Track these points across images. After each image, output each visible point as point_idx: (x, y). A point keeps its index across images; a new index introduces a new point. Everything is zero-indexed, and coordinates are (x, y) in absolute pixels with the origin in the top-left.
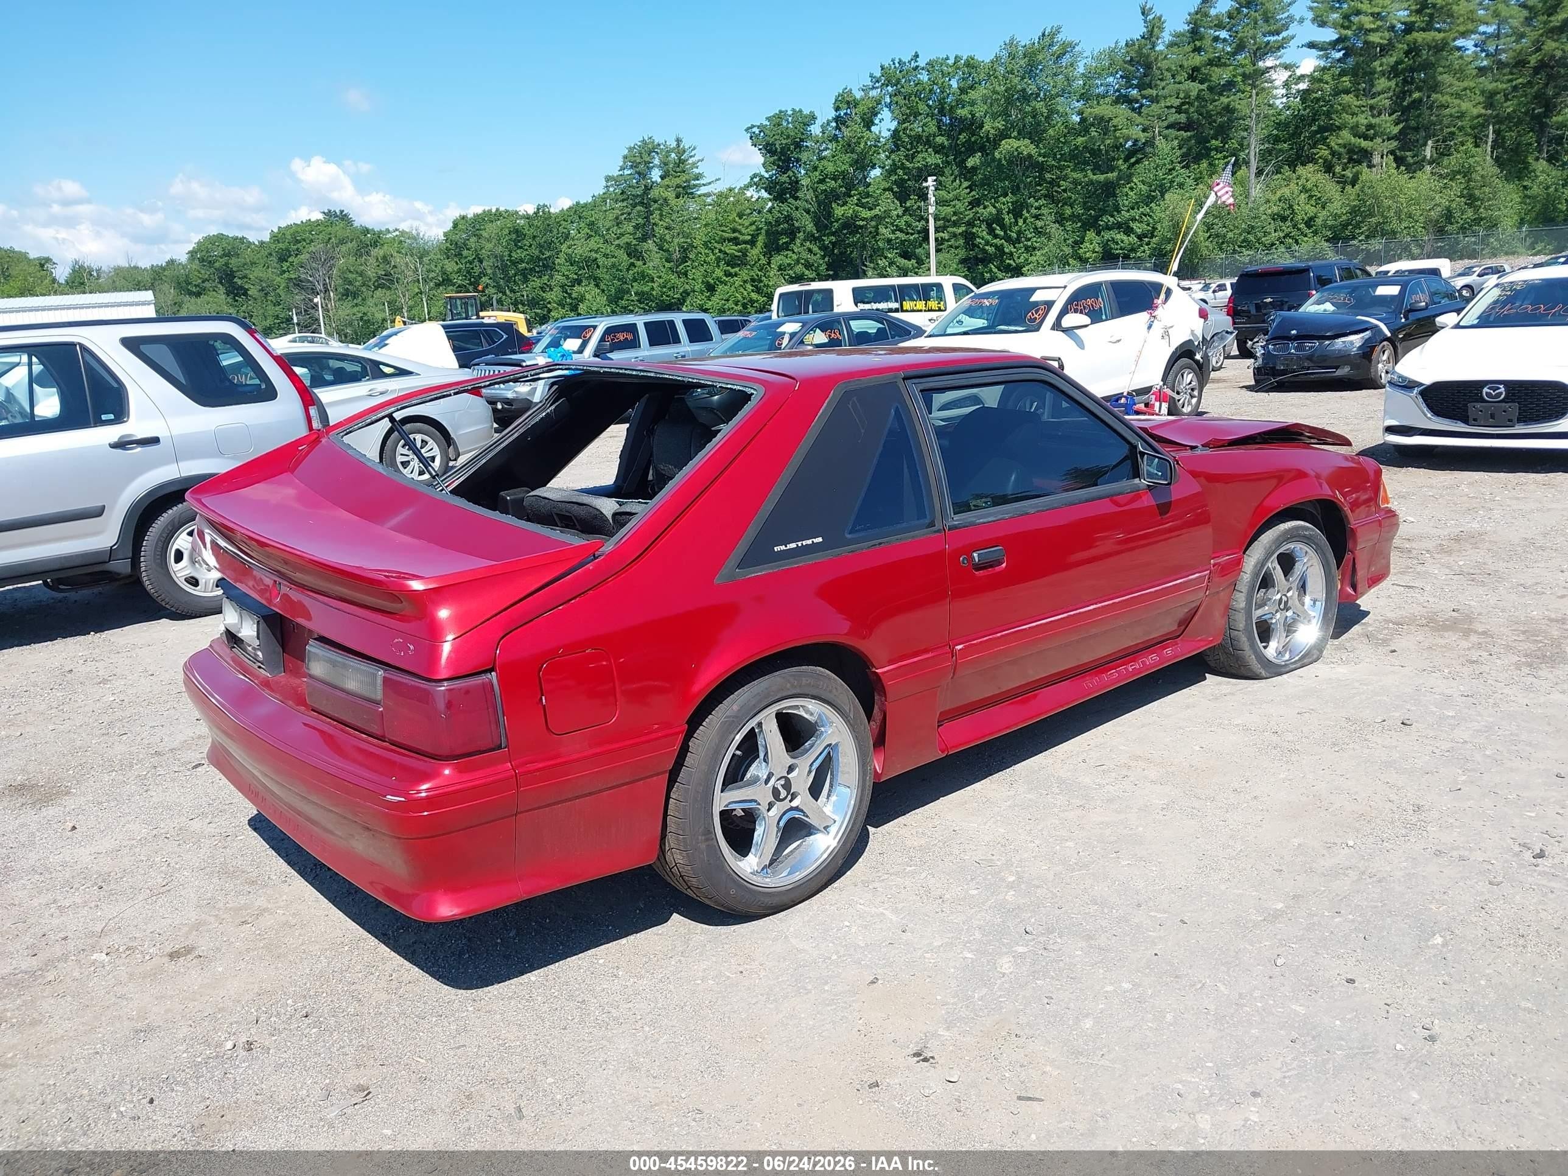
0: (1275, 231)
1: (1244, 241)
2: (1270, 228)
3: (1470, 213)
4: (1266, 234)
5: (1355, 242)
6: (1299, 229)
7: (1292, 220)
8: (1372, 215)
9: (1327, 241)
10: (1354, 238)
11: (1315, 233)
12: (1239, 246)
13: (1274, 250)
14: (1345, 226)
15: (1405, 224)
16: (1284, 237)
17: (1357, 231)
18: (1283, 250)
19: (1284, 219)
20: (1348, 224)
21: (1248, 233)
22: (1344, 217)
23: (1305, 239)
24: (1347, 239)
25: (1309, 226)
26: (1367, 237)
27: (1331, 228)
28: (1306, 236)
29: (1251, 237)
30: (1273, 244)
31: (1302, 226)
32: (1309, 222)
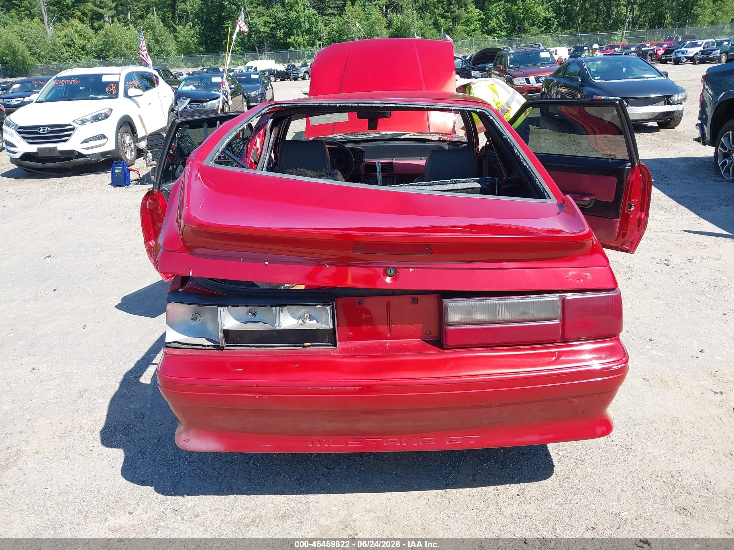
0: (66, 52)
1: (51, 57)
2: (64, 50)
3: (158, 48)
4: (63, 53)
5: (108, 59)
6: (79, 52)
7: (74, 47)
8: (114, 46)
9: (95, 58)
10: (108, 57)
11: (87, 54)
12: (49, 60)
13: (68, 62)
14: (102, 51)
15: (130, 52)
16: (72, 55)
17: (109, 54)
18: (73, 62)
19: (69, 46)
20: (104, 50)
21: (53, 53)
22: (100, 47)
23: (83, 57)
24: (104, 58)
25: (83, 50)
26: (114, 57)
27: (95, 51)
28: (83, 55)
29: (54, 55)
30: (67, 59)
31: (80, 50)
32: (83, 48)
